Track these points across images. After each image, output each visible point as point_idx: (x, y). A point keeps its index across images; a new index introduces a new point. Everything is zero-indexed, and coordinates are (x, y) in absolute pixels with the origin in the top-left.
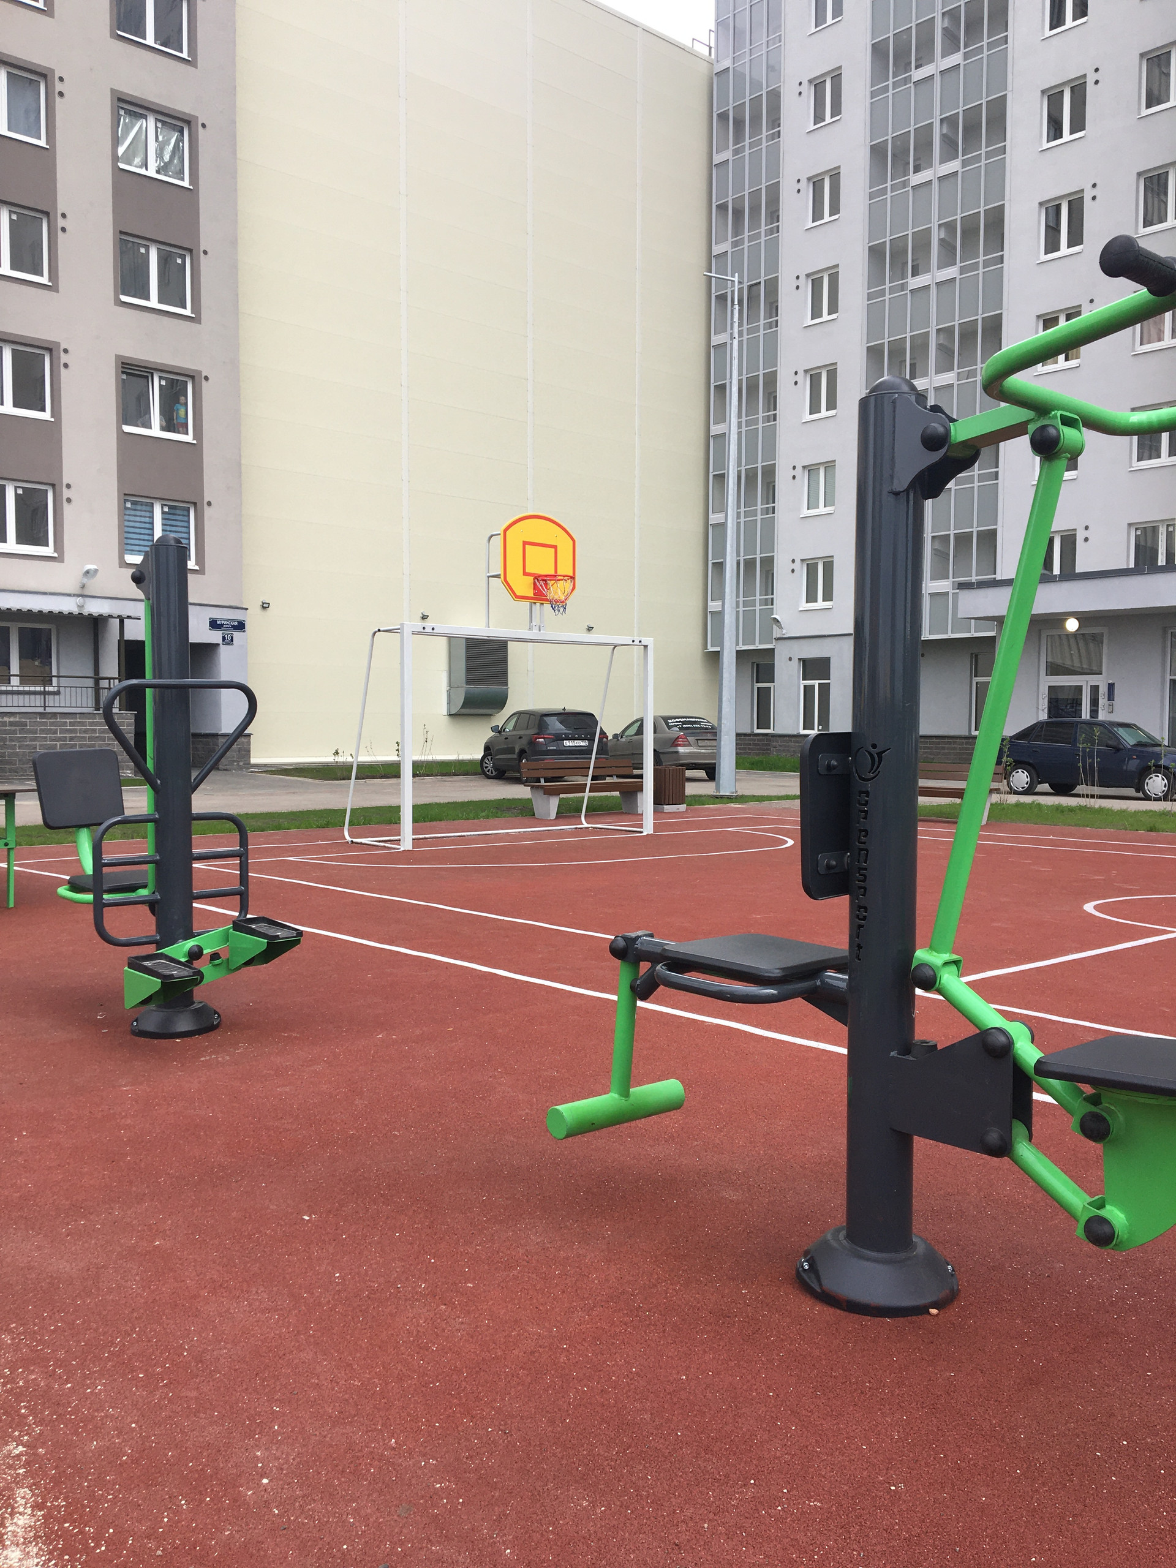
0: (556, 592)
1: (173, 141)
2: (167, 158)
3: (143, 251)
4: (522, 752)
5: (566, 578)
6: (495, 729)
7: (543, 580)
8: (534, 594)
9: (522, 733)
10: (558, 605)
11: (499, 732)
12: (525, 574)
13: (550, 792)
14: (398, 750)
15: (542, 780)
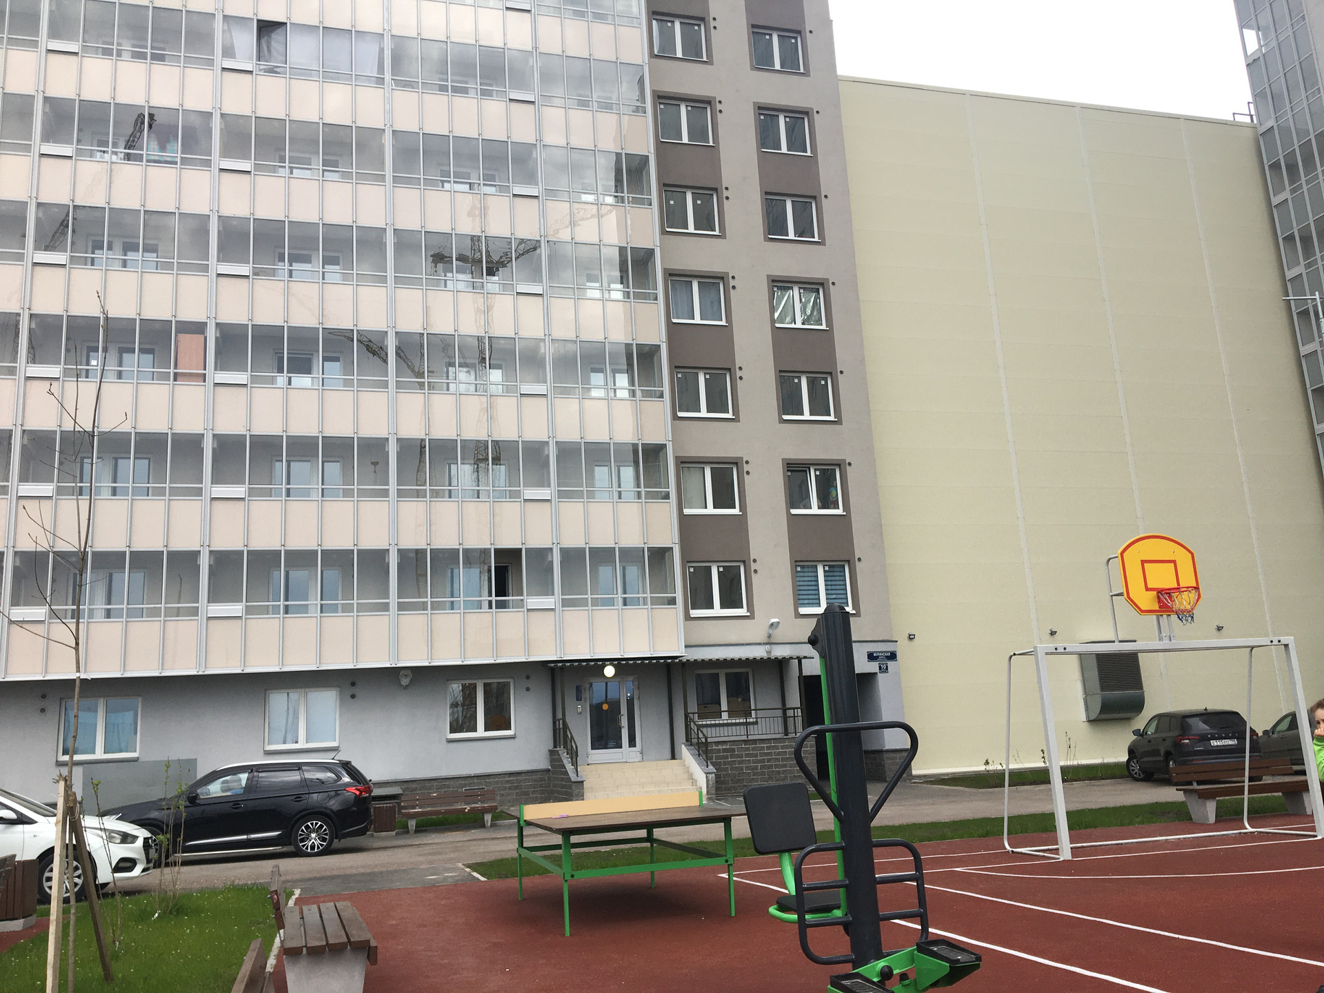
0: (1181, 603)
1: (812, 299)
2: (809, 312)
3: (796, 381)
4: (1168, 755)
5: (1190, 589)
6: (1136, 732)
7: (1167, 593)
8: (1160, 607)
9: (1164, 735)
10: (1186, 615)
11: (1142, 735)
12: (1147, 589)
13: (1205, 796)
14: (1043, 757)
15: (1195, 784)
